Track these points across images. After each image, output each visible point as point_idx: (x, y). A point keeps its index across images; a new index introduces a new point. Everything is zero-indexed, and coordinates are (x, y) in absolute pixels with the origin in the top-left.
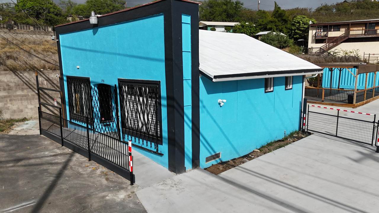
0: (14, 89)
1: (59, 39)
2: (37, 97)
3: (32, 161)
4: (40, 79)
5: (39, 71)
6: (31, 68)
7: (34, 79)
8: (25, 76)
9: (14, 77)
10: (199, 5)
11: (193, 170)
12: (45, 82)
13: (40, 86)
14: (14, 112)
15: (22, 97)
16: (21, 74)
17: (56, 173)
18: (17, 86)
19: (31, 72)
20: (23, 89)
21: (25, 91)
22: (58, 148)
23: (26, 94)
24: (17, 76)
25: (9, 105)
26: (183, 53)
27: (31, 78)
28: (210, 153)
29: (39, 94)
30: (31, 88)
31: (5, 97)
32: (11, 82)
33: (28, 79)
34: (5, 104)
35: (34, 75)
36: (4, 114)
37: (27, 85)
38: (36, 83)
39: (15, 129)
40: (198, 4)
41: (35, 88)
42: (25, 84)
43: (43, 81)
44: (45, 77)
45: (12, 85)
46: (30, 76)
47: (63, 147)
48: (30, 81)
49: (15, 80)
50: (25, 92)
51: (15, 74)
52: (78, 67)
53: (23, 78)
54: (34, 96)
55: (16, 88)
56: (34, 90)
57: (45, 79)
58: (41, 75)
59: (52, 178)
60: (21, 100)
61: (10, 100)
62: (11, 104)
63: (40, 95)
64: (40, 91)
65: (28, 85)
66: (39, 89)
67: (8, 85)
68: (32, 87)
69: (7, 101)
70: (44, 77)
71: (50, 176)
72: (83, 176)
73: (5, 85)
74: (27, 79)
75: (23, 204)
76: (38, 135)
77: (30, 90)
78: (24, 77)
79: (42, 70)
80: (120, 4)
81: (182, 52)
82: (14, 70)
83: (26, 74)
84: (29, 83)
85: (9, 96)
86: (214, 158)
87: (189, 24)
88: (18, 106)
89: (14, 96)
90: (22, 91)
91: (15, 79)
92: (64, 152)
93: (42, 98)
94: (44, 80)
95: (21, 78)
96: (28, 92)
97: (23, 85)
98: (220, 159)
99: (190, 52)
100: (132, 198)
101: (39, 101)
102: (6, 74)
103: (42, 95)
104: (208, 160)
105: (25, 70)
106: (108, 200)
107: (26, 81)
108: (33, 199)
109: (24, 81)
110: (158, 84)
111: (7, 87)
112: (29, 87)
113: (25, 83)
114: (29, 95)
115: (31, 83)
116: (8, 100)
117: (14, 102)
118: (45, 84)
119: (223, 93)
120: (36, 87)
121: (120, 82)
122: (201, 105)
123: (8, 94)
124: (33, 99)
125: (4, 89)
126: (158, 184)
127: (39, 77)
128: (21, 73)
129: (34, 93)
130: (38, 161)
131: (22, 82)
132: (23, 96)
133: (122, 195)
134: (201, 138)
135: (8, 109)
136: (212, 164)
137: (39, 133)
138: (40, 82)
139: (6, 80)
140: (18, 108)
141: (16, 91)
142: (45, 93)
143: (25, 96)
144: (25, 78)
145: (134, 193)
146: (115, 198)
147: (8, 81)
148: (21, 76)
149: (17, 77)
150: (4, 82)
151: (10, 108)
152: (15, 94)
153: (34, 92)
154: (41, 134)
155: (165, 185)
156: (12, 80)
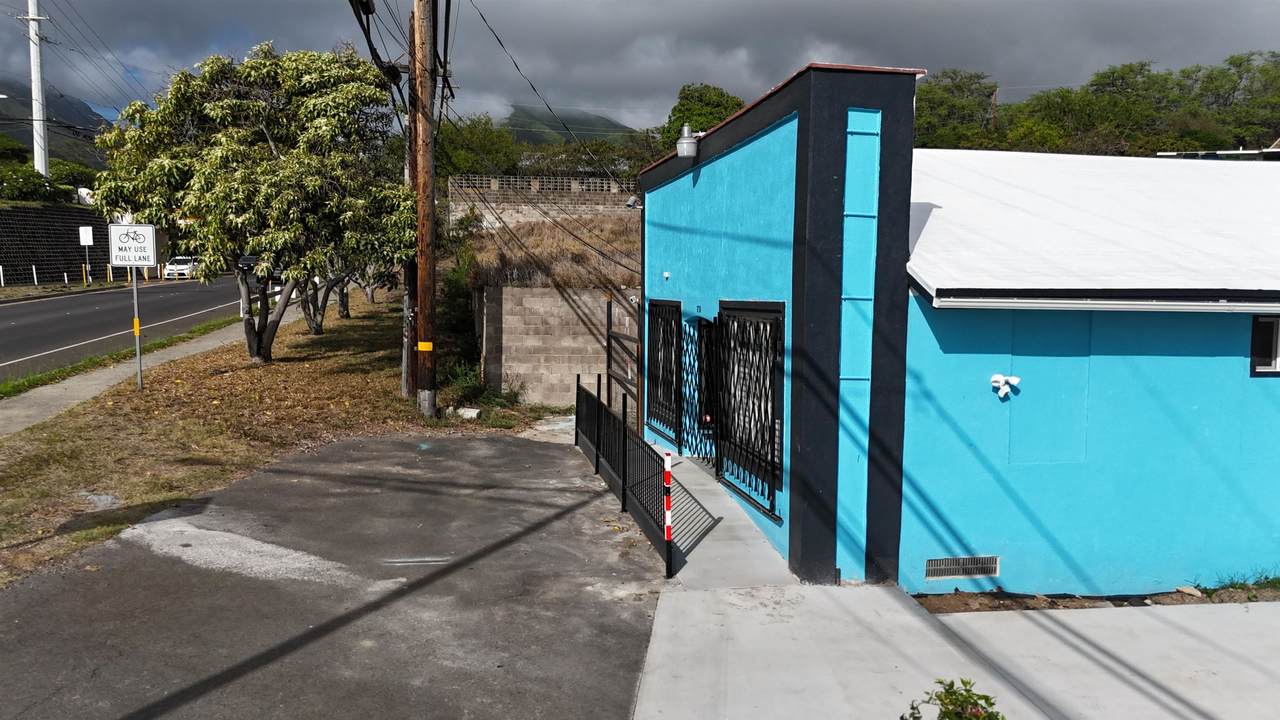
0: (557, 333)
1: (644, 205)
2: (604, 356)
3: (511, 493)
4: (616, 310)
5: (615, 291)
6: (601, 282)
7: (603, 311)
8: (584, 303)
9: (560, 303)
10: (918, 77)
11: (868, 586)
12: (627, 318)
13: (615, 329)
14: (551, 388)
15: (573, 353)
16: (575, 297)
17: (533, 521)
18: (565, 324)
19: (598, 293)
20: (575, 335)
21: (580, 339)
22: (584, 477)
23: (582, 346)
24: (567, 300)
25: (542, 371)
26: (847, 221)
27: (595, 308)
28: (947, 549)
29: (609, 349)
30: (593, 334)
31: (537, 350)
32: (552, 315)
33: (589, 309)
34: (535, 368)
35: (604, 299)
36: (530, 391)
37: (585, 323)
38: (605, 321)
39: (537, 427)
40: (914, 75)
41: (601, 334)
42: (581, 323)
43: (623, 316)
44: (627, 306)
45: (553, 321)
46: (593, 303)
47: (598, 476)
48: (593, 314)
49: (562, 310)
50: (579, 343)
51: (563, 296)
52: (666, 274)
53: (579, 307)
54: (598, 353)
55: (562, 330)
56: (600, 337)
57: (628, 312)
58: (619, 301)
59: (517, 529)
60: (570, 360)
61: (546, 360)
62: (547, 368)
63: (613, 353)
64: (613, 342)
65: (588, 323)
66: (610, 337)
67: (545, 322)
68: (595, 332)
69: (539, 361)
70: (624, 307)
71: (517, 524)
72: (580, 537)
73: (539, 322)
74: (587, 311)
75: (427, 559)
76: (571, 445)
77: (591, 337)
78: (580, 304)
79: (623, 287)
80: (975, 95)
81: (843, 216)
82: (562, 287)
83: (586, 297)
84: (589, 320)
85: (545, 350)
86: (967, 572)
87: (877, 135)
88: (562, 375)
89: (557, 351)
90: (574, 338)
91: (560, 307)
92: (591, 486)
93: (616, 362)
94: (625, 313)
95: (574, 306)
96: (587, 342)
97: (577, 324)
98: (993, 581)
99: (874, 217)
100: (642, 602)
101: (609, 366)
102: (544, 294)
103: (617, 353)
104: (935, 569)
105: (586, 287)
106: (588, 592)
107: (585, 314)
108: (451, 555)
109: (581, 314)
110: (780, 312)
111: (542, 328)
112: (590, 329)
113: (583, 321)
114: (587, 351)
115: (594, 321)
116: (542, 360)
117: (554, 365)
118: (627, 325)
119: (1013, 354)
120: (604, 331)
121: (724, 309)
122: (910, 385)
123: (543, 343)
124: (597, 360)
125: (537, 332)
126: (732, 592)
127: (614, 305)
128: (576, 293)
129: (598, 346)
130: (523, 494)
131: (575, 316)
132: (573, 351)
133: (625, 591)
134: (906, 488)
135: (539, 380)
136: (957, 590)
137: (573, 442)
138: (615, 319)
139: (542, 310)
140: (562, 381)
141: (561, 337)
142: (625, 349)
143: (580, 351)
144: (583, 307)
145: (657, 595)
146: (604, 592)
147: (546, 313)
148: (573, 300)
149: (566, 303)
150: (539, 314)
151: (544, 377)
152: (557, 345)
153: (599, 342)
154: (576, 444)
155: (749, 598)
156: (555, 311)
